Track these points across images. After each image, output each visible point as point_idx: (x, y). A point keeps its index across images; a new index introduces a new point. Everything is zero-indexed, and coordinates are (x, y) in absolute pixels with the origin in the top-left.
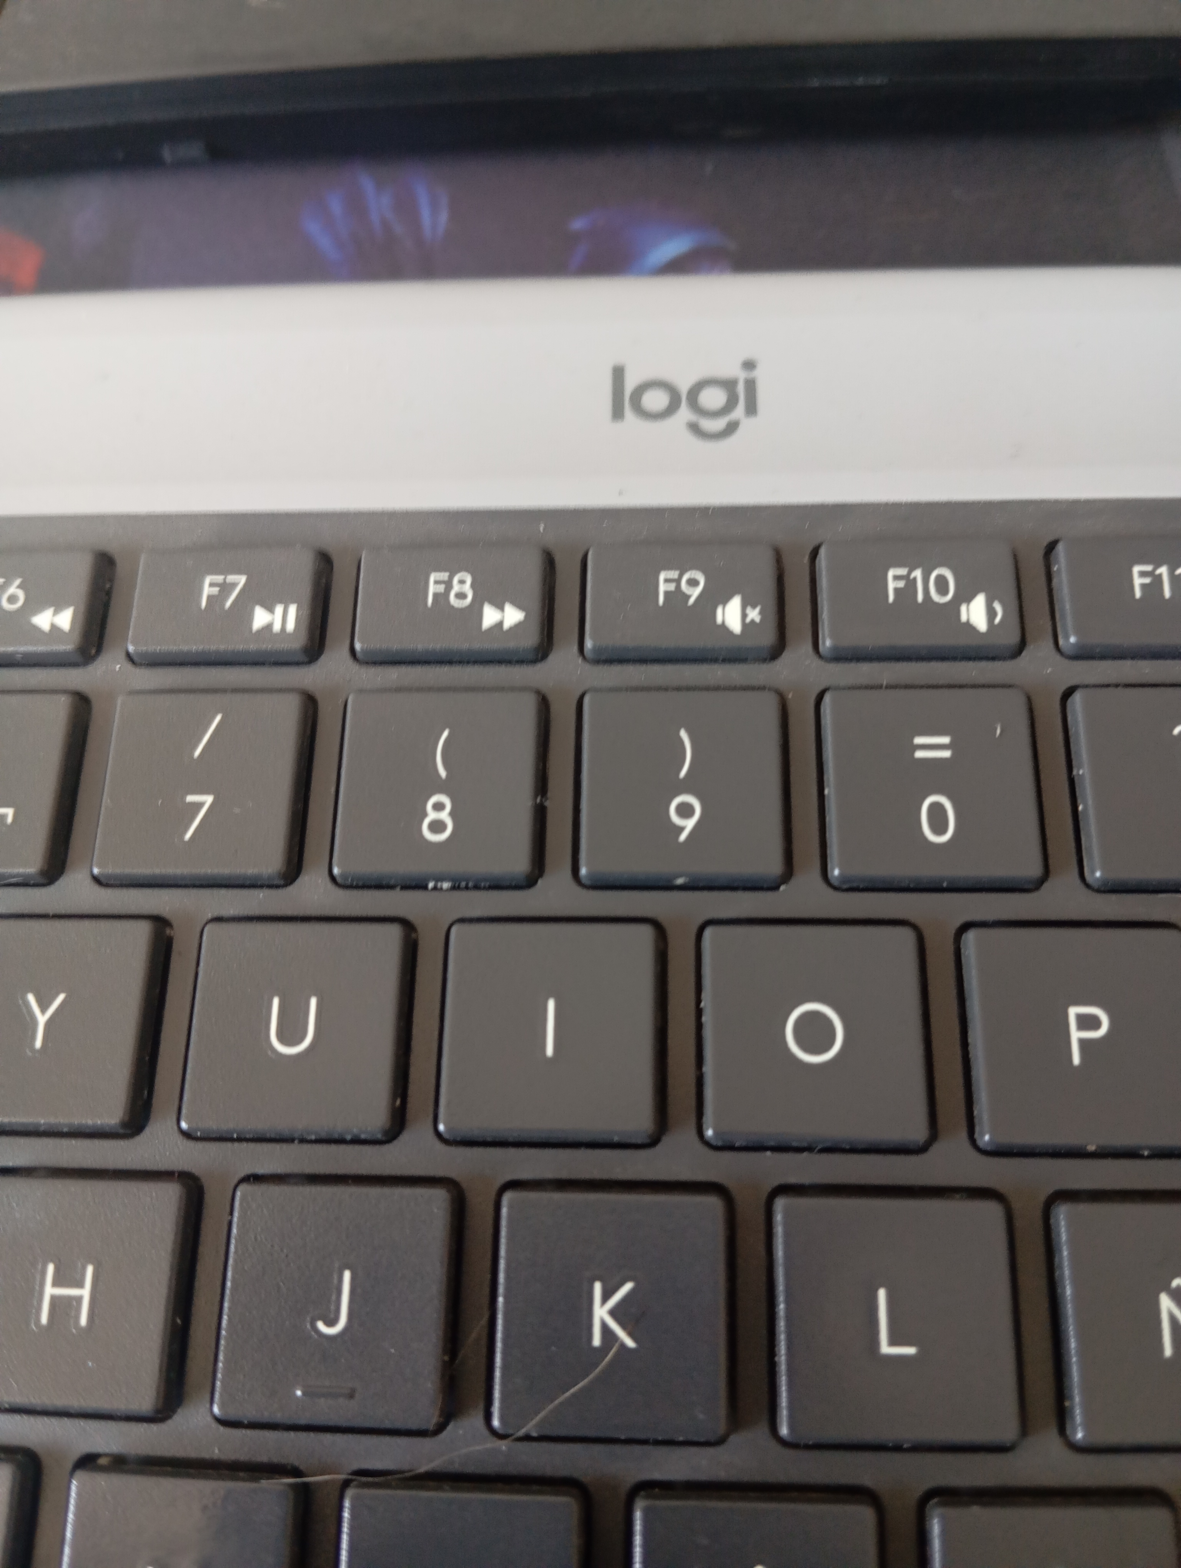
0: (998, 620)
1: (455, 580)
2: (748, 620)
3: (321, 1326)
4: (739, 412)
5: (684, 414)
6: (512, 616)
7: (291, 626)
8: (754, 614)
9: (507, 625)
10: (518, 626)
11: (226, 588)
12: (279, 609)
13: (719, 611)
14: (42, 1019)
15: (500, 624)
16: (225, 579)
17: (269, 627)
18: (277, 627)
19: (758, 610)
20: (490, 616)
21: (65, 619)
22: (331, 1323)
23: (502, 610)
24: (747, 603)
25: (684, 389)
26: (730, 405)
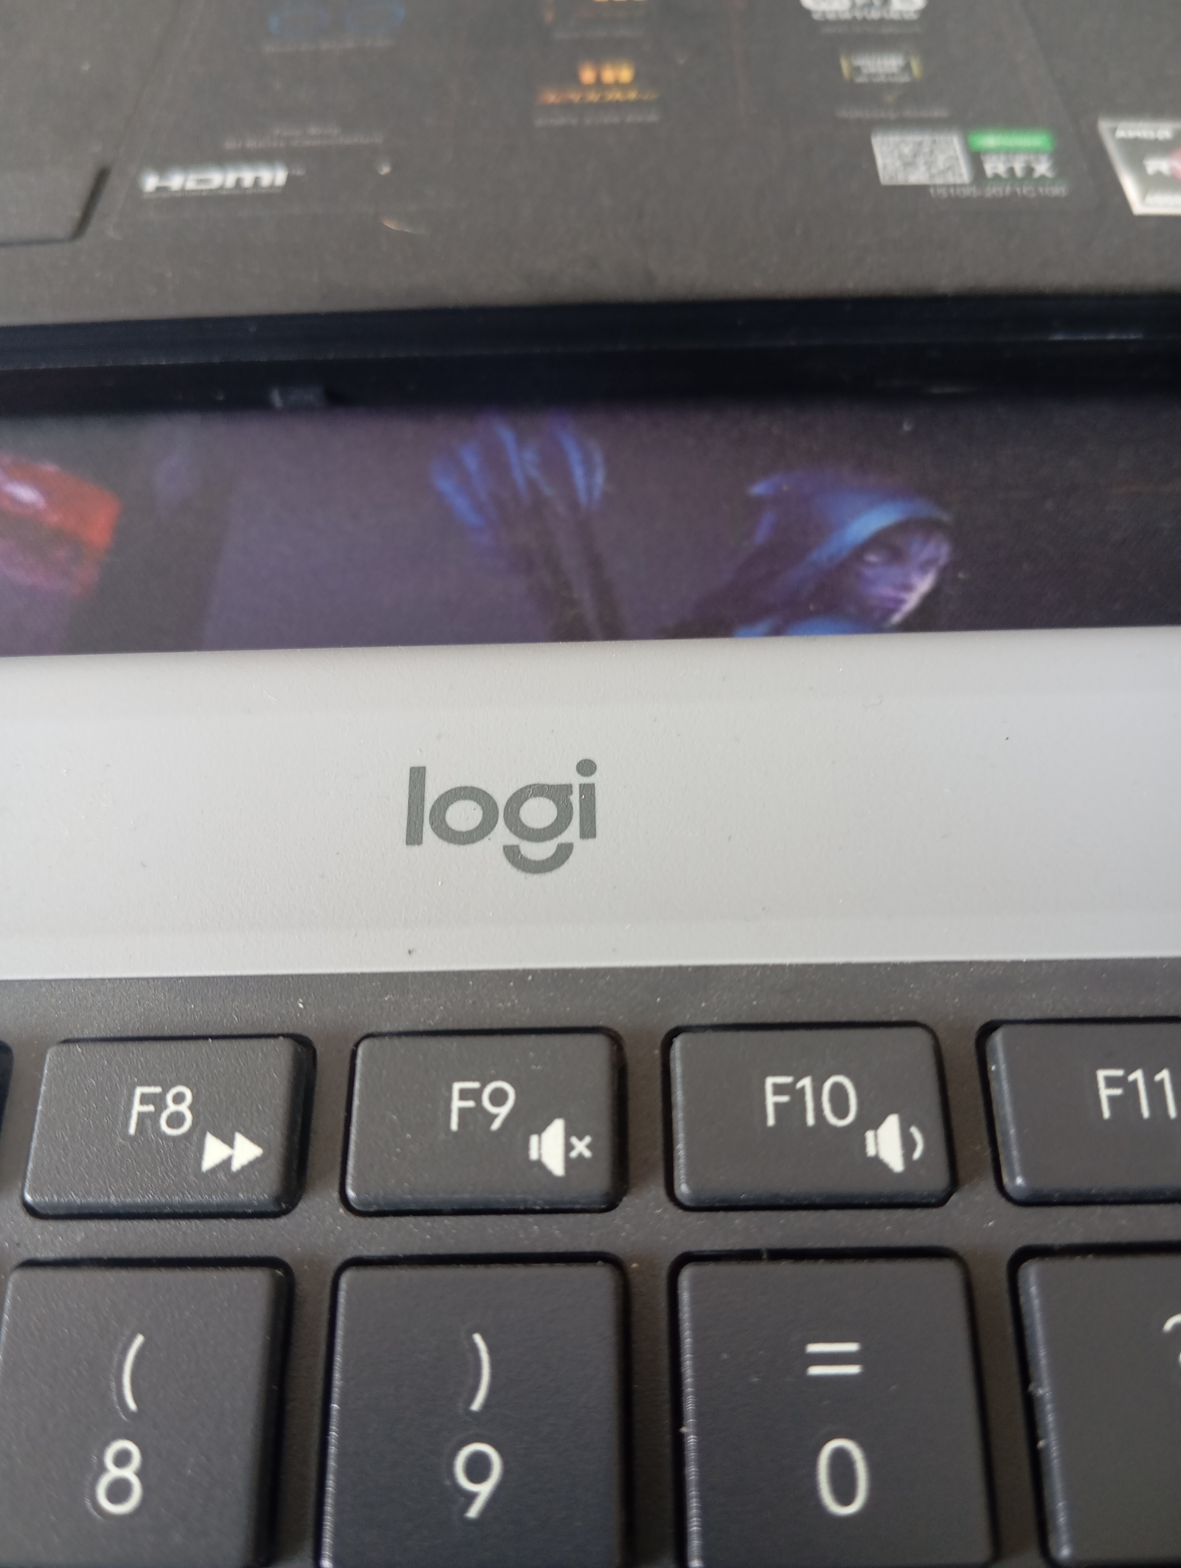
0: (917, 1155)
1: (169, 1097)
2: (574, 1154)
4: (571, 833)
6: (245, 1152)
8: (581, 1147)
9: (236, 1166)
10: (252, 1165)
13: (534, 1140)
15: (227, 1162)
19: (588, 1139)
20: (213, 1153)
23: (230, 1143)
24: (573, 1130)
25: (501, 799)
26: (561, 823)
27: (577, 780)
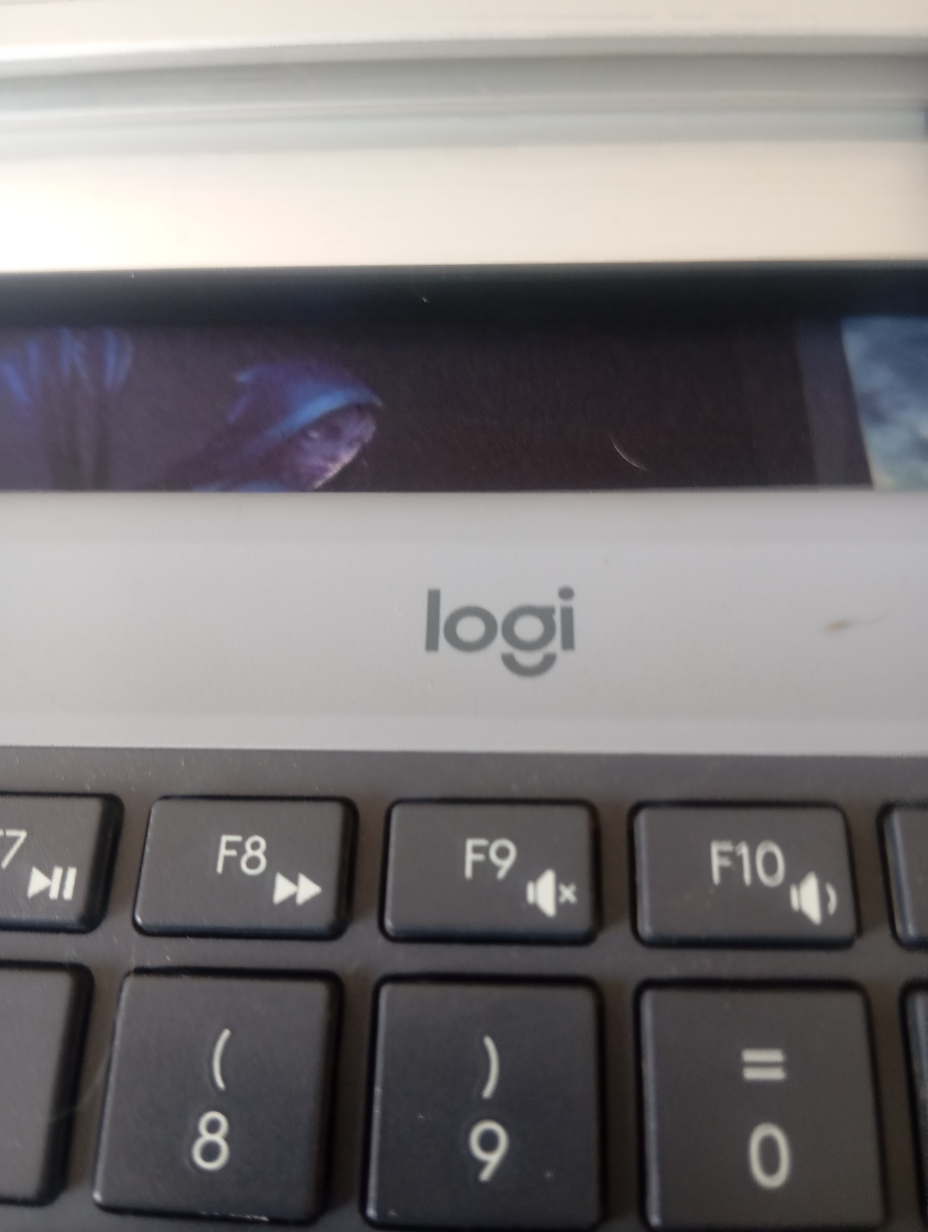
0: (831, 909)
1: (248, 845)
2: (562, 899)
4: (555, 645)
5: (500, 645)
6: (307, 889)
7: (68, 894)
8: (568, 894)
9: (301, 899)
10: (313, 901)
11: (4, 844)
12: (58, 872)
13: (530, 888)
15: (294, 898)
16: (5, 834)
17: (45, 893)
18: (54, 894)
19: (572, 888)
20: (283, 889)
23: (295, 882)
24: (561, 880)
25: (500, 617)
26: (547, 637)
27: (558, 604)
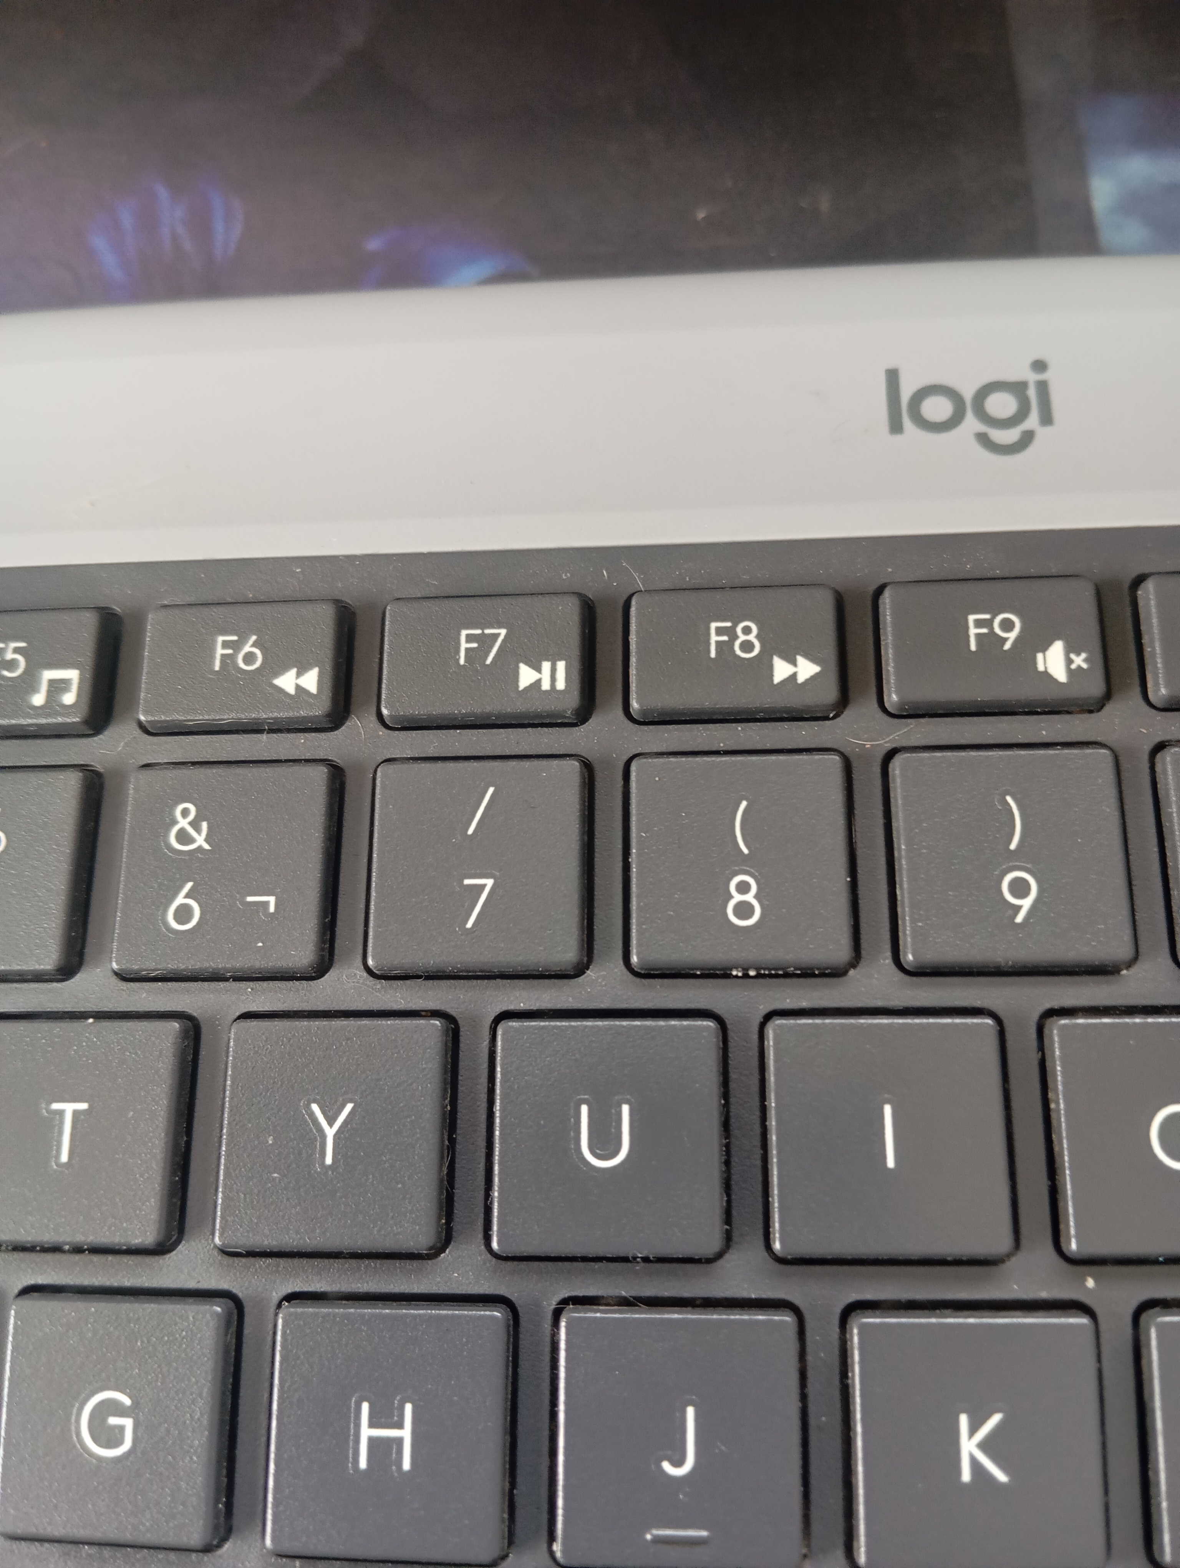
1: (739, 630)
2: (1073, 666)
3: (666, 1466)
4: (1032, 421)
5: (971, 424)
6: (806, 669)
7: (561, 685)
8: (1079, 661)
9: (801, 679)
10: (814, 680)
11: (486, 642)
12: (546, 666)
13: (1040, 656)
14: (330, 1132)
15: (794, 676)
16: (483, 632)
17: (536, 685)
18: (546, 686)
19: (1084, 655)
20: (781, 670)
21: (311, 681)
22: (678, 1462)
23: (794, 663)
24: (1071, 648)
25: (968, 394)
26: (1022, 414)
